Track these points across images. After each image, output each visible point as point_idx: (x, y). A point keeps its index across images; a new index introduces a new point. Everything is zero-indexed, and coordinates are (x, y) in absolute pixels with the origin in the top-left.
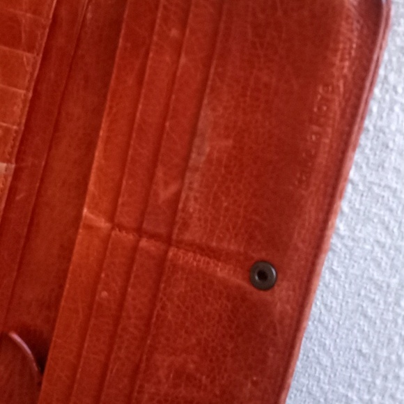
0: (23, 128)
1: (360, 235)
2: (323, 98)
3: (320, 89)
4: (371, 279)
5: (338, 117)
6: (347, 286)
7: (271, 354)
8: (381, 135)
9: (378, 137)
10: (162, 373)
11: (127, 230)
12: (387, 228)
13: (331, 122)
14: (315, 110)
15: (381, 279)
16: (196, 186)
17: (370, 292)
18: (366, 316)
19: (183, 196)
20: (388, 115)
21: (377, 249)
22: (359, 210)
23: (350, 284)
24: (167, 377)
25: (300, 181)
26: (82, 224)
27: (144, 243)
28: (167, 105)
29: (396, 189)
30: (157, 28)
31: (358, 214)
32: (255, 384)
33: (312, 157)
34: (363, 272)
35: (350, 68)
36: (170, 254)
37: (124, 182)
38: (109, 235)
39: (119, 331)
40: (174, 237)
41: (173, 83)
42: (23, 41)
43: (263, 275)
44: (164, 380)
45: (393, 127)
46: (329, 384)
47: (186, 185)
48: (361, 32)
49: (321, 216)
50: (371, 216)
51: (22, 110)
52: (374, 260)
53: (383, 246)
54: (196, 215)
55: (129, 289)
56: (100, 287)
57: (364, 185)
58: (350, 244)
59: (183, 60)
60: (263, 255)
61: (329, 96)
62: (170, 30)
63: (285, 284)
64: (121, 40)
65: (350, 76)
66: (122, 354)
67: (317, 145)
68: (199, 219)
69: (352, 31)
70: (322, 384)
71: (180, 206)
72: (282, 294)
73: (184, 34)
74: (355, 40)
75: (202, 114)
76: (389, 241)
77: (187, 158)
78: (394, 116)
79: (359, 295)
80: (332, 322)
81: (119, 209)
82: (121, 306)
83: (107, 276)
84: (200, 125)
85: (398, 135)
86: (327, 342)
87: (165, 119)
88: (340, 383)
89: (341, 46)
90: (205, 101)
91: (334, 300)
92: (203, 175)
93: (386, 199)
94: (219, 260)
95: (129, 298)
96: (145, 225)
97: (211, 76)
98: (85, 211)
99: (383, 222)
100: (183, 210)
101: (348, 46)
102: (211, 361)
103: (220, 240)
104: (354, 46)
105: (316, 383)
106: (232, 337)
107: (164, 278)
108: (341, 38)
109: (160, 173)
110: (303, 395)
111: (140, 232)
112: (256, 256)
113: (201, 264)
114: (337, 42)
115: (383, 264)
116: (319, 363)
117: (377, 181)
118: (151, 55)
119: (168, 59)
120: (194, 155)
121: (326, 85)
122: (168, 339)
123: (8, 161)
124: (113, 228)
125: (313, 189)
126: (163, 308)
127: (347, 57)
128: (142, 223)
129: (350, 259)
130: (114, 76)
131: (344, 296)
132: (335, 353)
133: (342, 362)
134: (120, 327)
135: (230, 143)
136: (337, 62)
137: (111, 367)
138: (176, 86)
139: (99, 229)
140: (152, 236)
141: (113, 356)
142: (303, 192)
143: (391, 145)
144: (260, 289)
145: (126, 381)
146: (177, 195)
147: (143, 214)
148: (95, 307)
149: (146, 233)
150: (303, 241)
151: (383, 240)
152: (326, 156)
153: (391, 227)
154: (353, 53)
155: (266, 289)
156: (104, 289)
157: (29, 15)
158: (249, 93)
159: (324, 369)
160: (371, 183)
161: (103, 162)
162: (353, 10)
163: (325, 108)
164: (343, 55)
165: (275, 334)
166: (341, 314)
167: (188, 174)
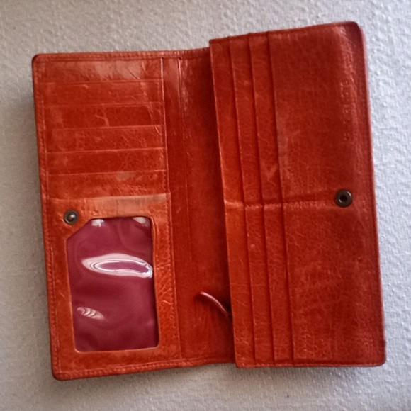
0: (168, 169)
1: (387, 161)
2: (344, 89)
3: (342, 85)
4: (401, 183)
5: (356, 96)
6: (389, 192)
7: (364, 241)
8: (377, 101)
9: (376, 103)
10: (303, 279)
11: (253, 203)
12: (400, 152)
13: (353, 100)
14: (342, 96)
15: (407, 181)
16: (286, 163)
17: (403, 190)
18: (406, 205)
19: (281, 171)
20: (377, 89)
21: (398, 165)
22: (380, 147)
23: (390, 191)
24: (307, 280)
25: (348, 138)
26: (226, 210)
27: (266, 207)
28: (255, 124)
29: (397, 128)
30: (235, 84)
31: (381, 150)
32: (360, 261)
33: (350, 122)
34: (395, 181)
35: (353, 68)
36: (285, 207)
37: (243, 177)
38: (245, 210)
39: (269, 264)
40: (284, 197)
41: (254, 110)
42: (152, 119)
43: (344, 198)
44: (305, 282)
45: (383, 94)
46: (399, 252)
47: (281, 165)
48: (353, 47)
49: (366, 152)
50: (389, 147)
51: (165, 159)
52: (399, 172)
53: (401, 162)
54: (293, 179)
55: (267, 237)
56: (249, 242)
57: (378, 132)
58: (382, 168)
59: (256, 95)
60: (340, 187)
61: (347, 86)
62: (243, 82)
63: (358, 198)
64: (215, 98)
65: (355, 72)
66: (275, 277)
67: (350, 114)
68: (295, 181)
69: (348, 48)
70: (395, 255)
71: (281, 178)
72: (358, 204)
73: (252, 82)
74: (351, 52)
75: (277, 121)
76: (403, 158)
77: (276, 149)
78: (381, 88)
79: (398, 195)
80: (388, 217)
81: (245, 193)
82: (265, 249)
83: (250, 234)
84: (278, 128)
85: (387, 98)
86: (389, 229)
87: (255, 132)
88: (405, 250)
89: (345, 58)
90: (277, 114)
91: (385, 204)
92: (289, 155)
93: (393, 136)
94: (314, 200)
95: (269, 243)
96: (264, 196)
97: (276, 99)
98: (225, 201)
99: (396, 149)
100: (284, 179)
101: (348, 57)
102: (330, 260)
103: (311, 188)
104: (351, 55)
105: (391, 256)
106: (337, 241)
107: (285, 223)
108: (343, 54)
109: (263, 164)
110: (387, 265)
111: (262, 202)
112: (335, 189)
113: (305, 206)
114: (342, 57)
115: (405, 172)
116: (389, 243)
117: (385, 127)
118: (236, 99)
119: (246, 98)
120: (280, 146)
121: (344, 81)
122: (299, 258)
123: (166, 192)
124: (245, 206)
125: (356, 139)
126: (290, 241)
127: (349, 62)
128: (261, 196)
129: (386, 176)
130: (218, 119)
131: (389, 198)
132: (396, 234)
133: (402, 237)
134: (269, 261)
135: (299, 132)
136: (346, 67)
137: (271, 287)
138: (257, 112)
139: (236, 209)
140: (270, 202)
141: (270, 280)
142: (351, 143)
143: (385, 104)
144: (344, 207)
145: (283, 292)
146: (278, 173)
147: (260, 190)
148: (249, 255)
149: (265, 201)
150: (361, 170)
151: (400, 159)
152: (357, 119)
153: (402, 150)
154: (352, 59)
155: (348, 206)
156: (252, 243)
157: (150, 103)
158: (300, 101)
159: (393, 245)
160: (381, 129)
161: (227, 169)
162: (345, 38)
163: (347, 93)
164: (347, 62)
165: (362, 228)
166: (391, 210)
167: (280, 158)
